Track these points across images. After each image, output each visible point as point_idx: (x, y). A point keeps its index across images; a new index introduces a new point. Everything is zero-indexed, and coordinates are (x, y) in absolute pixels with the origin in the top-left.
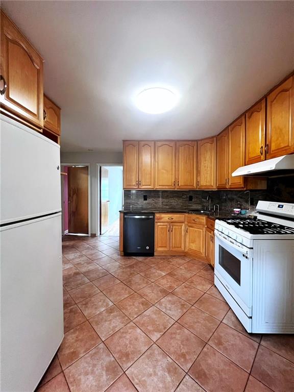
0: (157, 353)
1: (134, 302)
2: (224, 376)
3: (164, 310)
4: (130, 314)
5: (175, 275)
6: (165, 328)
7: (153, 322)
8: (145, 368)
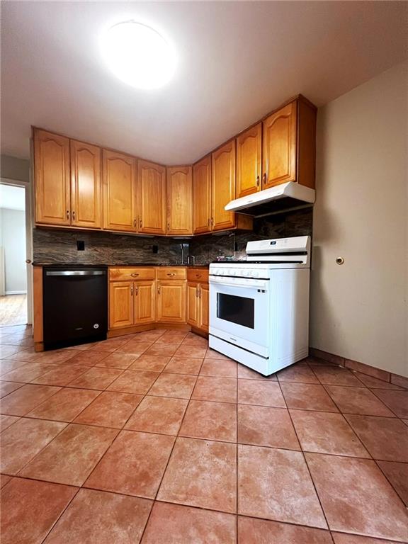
0: (188, 445)
1: (110, 404)
2: (271, 423)
3: (165, 395)
4: (112, 422)
5: (155, 352)
6: (180, 413)
7: (159, 415)
8: (185, 473)
